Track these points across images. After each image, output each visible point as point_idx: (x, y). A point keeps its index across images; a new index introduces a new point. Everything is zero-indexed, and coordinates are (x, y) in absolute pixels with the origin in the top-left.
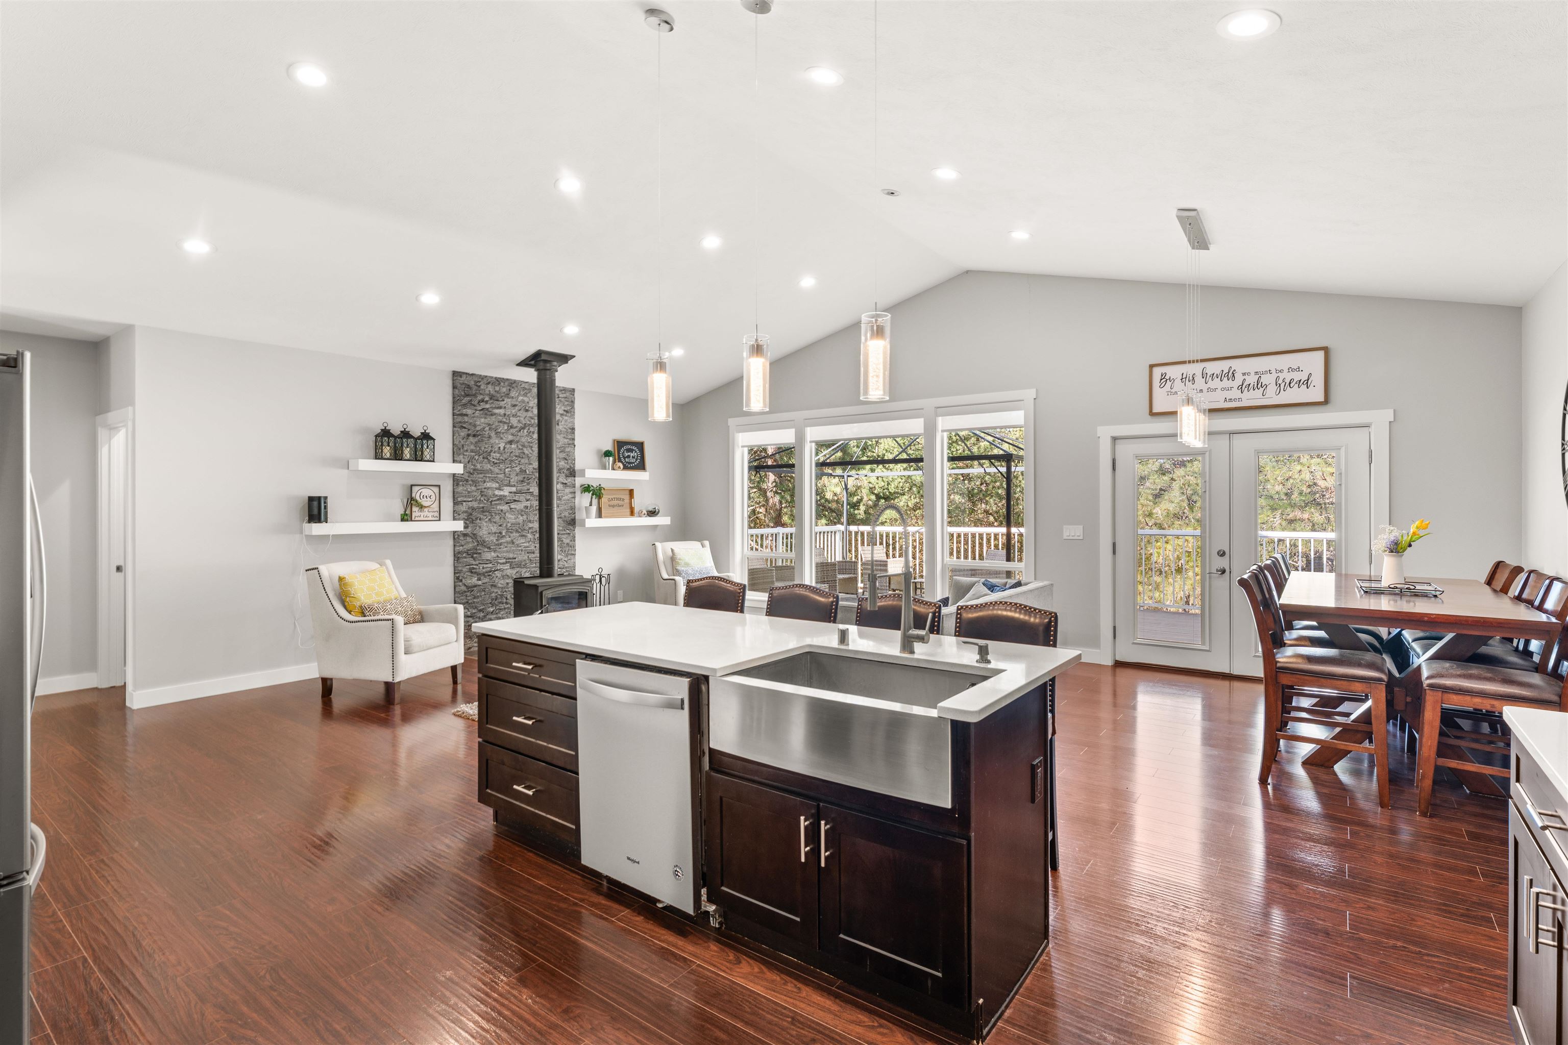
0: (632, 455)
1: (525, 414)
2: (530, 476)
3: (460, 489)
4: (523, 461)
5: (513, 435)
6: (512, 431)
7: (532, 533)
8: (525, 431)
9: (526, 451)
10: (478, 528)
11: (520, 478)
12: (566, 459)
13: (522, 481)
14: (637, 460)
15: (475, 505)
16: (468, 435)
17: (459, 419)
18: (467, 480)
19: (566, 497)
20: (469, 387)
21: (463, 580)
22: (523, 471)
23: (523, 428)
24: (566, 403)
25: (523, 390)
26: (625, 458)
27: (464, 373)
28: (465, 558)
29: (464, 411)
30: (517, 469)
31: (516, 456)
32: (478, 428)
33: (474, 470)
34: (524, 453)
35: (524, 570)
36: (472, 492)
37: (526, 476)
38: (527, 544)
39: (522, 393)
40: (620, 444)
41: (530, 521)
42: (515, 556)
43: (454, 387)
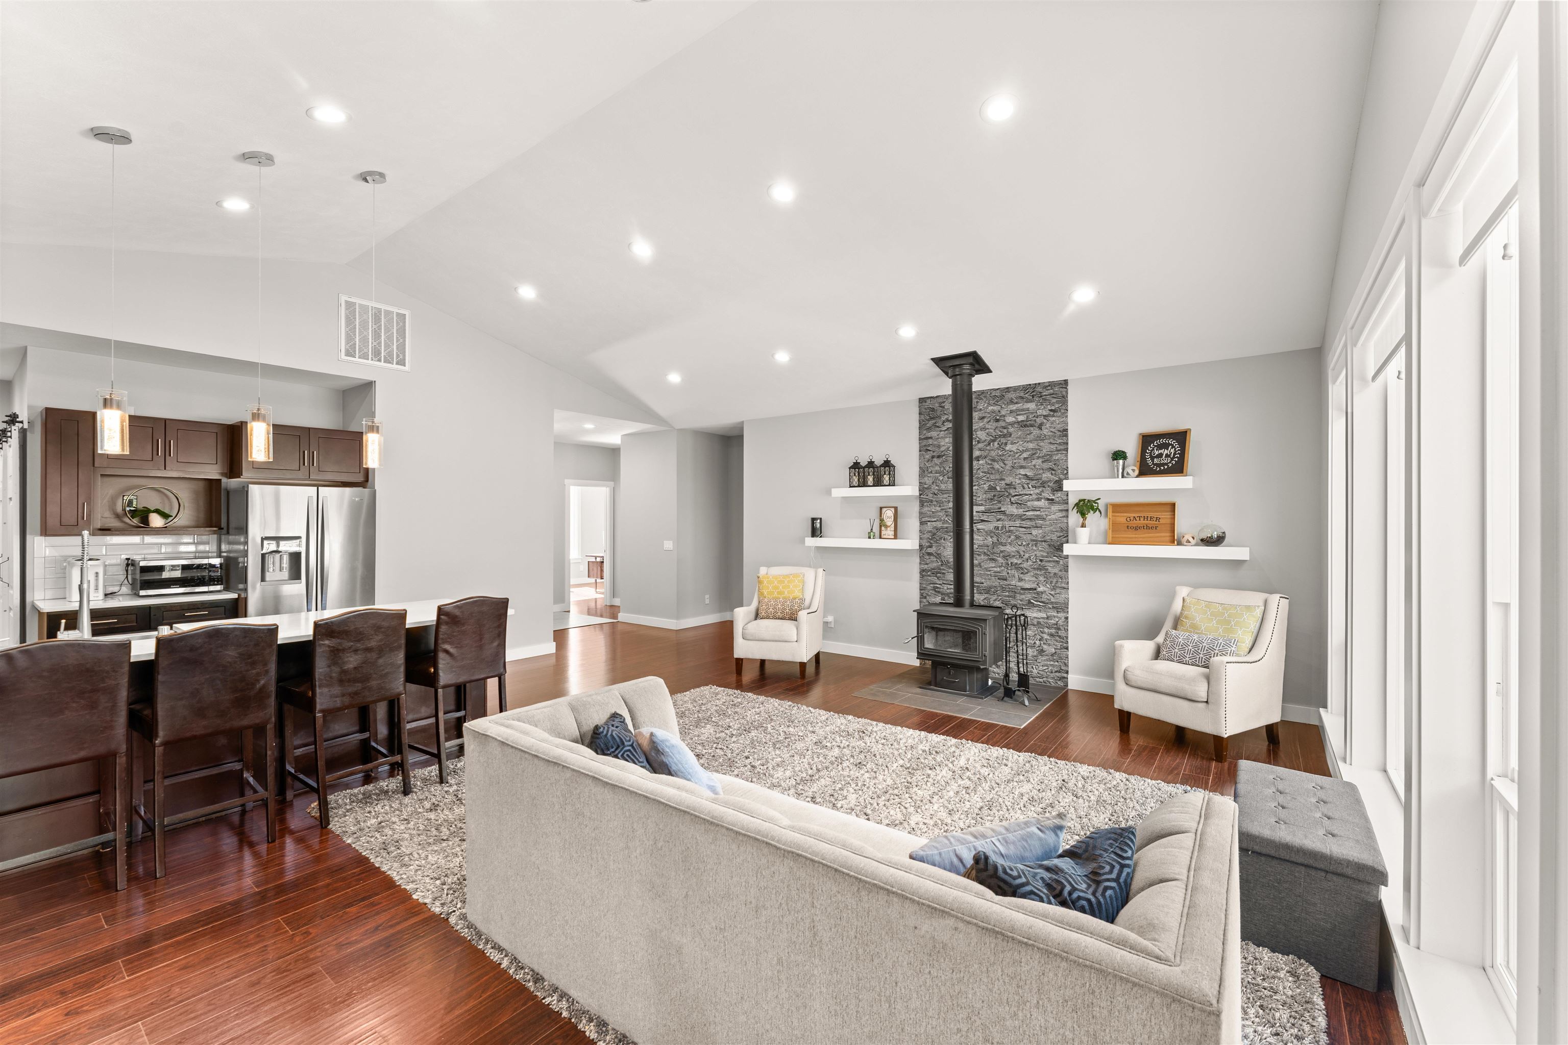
0: (1166, 452)
1: (995, 424)
2: (1003, 493)
3: (926, 509)
4: (992, 477)
5: (980, 450)
6: (980, 445)
7: (1004, 557)
8: (996, 444)
9: (996, 466)
10: (942, 548)
11: (989, 496)
12: (1053, 470)
13: (992, 499)
14: (1172, 459)
15: (939, 524)
16: (933, 457)
17: (925, 442)
18: (932, 501)
19: (1053, 517)
20: (933, 410)
21: (928, 597)
22: (992, 488)
23: (994, 441)
24: (1054, 400)
25: (994, 399)
26: (1152, 458)
27: (928, 398)
28: (929, 576)
29: (929, 435)
30: (986, 487)
31: (985, 472)
32: (942, 449)
33: (939, 490)
34: (993, 468)
35: (995, 597)
36: (936, 512)
37: (997, 494)
38: (998, 569)
39: (992, 402)
40: (1147, 440)
41: (1001, 544)
42: (983, 581)
43: (920, 414)
